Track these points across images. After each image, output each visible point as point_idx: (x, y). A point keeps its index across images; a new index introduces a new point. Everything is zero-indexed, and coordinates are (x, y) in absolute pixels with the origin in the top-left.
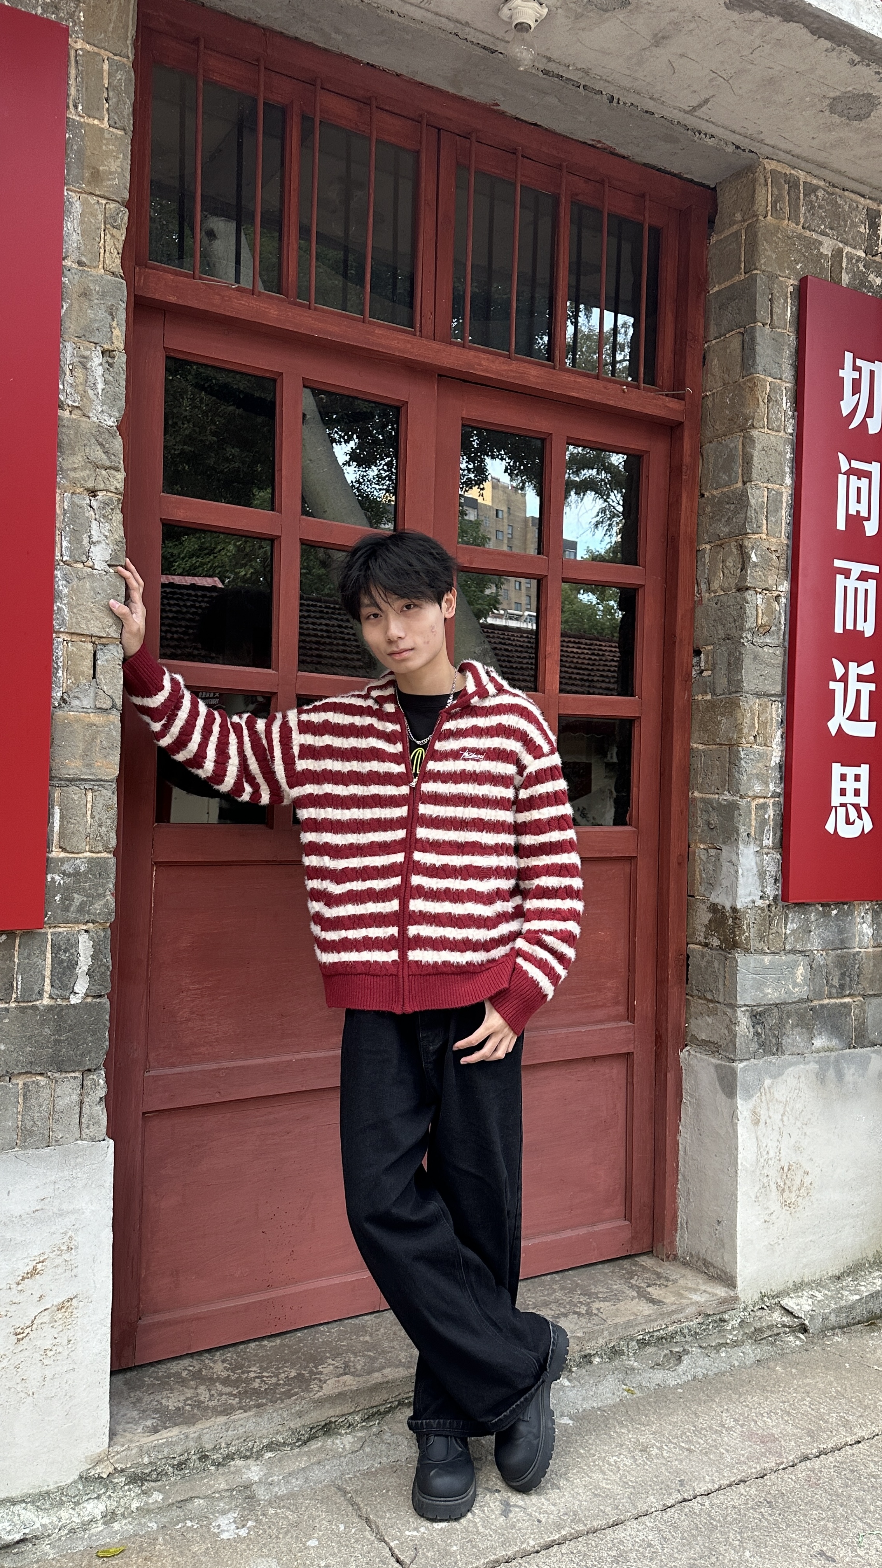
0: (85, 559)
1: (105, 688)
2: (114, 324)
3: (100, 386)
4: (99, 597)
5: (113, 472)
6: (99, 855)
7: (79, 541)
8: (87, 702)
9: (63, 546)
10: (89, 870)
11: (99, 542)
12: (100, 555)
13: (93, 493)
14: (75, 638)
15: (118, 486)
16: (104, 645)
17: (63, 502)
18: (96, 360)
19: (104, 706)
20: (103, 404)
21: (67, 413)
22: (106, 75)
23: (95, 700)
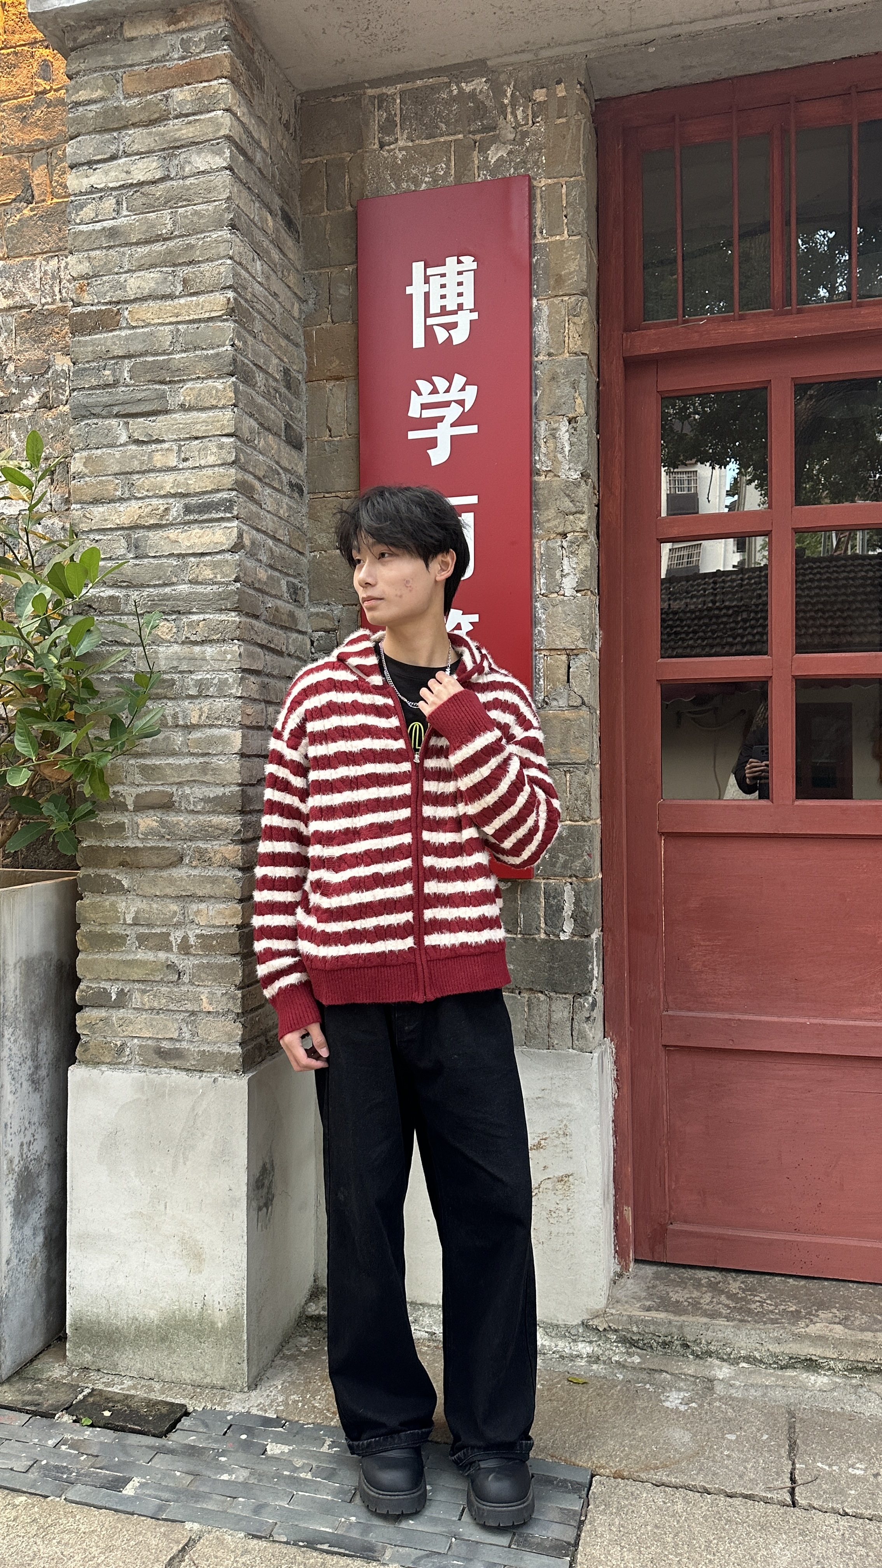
0: (557, 589)
1: (576, 690)
2: (577, 395)
3: (567, 449)
4: (569, 618)
5: (578, 515)
6: (577, 823)
7: (553, 576)
8: (562, 702)
9: (541, 583)
10: (570, 835)
11: (568, 574)
12: (569, 584)
13: (564, 535)
14: (553, 653)
15: (582, 526)
16: (577, 655)
17: (539, 547)
18: (564, 428)
19: (575, 704)
20: (570, 462)
21: (543, 477)
22: (564, 197)
23: (568, 700)
